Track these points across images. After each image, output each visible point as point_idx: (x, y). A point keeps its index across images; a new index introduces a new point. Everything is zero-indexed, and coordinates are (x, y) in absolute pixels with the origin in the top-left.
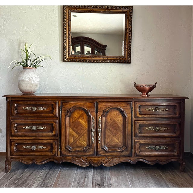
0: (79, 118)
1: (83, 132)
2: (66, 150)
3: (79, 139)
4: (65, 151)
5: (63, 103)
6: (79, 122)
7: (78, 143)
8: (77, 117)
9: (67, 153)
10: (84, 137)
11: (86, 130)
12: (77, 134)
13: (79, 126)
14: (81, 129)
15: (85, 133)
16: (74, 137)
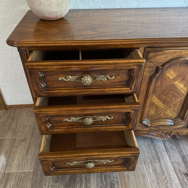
0: (175, 79)
1: (176, 100)
2: (142, 125)
3: (166, 110)
4: (140, 126)
5: (149, 52)
6: (174, 85)
7: (162, 115)
8: (172, 78)
9: (142, 128)
10: (175, 107)
11: (183, 97)
12: (164, 103)
13: (172, 92)
14: (174, 96)
15: (179, 102)
16: (157, 107)
